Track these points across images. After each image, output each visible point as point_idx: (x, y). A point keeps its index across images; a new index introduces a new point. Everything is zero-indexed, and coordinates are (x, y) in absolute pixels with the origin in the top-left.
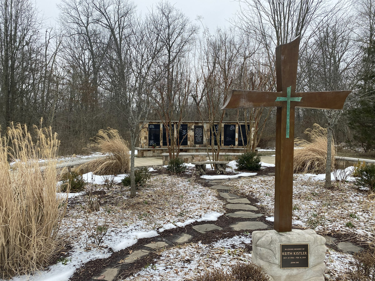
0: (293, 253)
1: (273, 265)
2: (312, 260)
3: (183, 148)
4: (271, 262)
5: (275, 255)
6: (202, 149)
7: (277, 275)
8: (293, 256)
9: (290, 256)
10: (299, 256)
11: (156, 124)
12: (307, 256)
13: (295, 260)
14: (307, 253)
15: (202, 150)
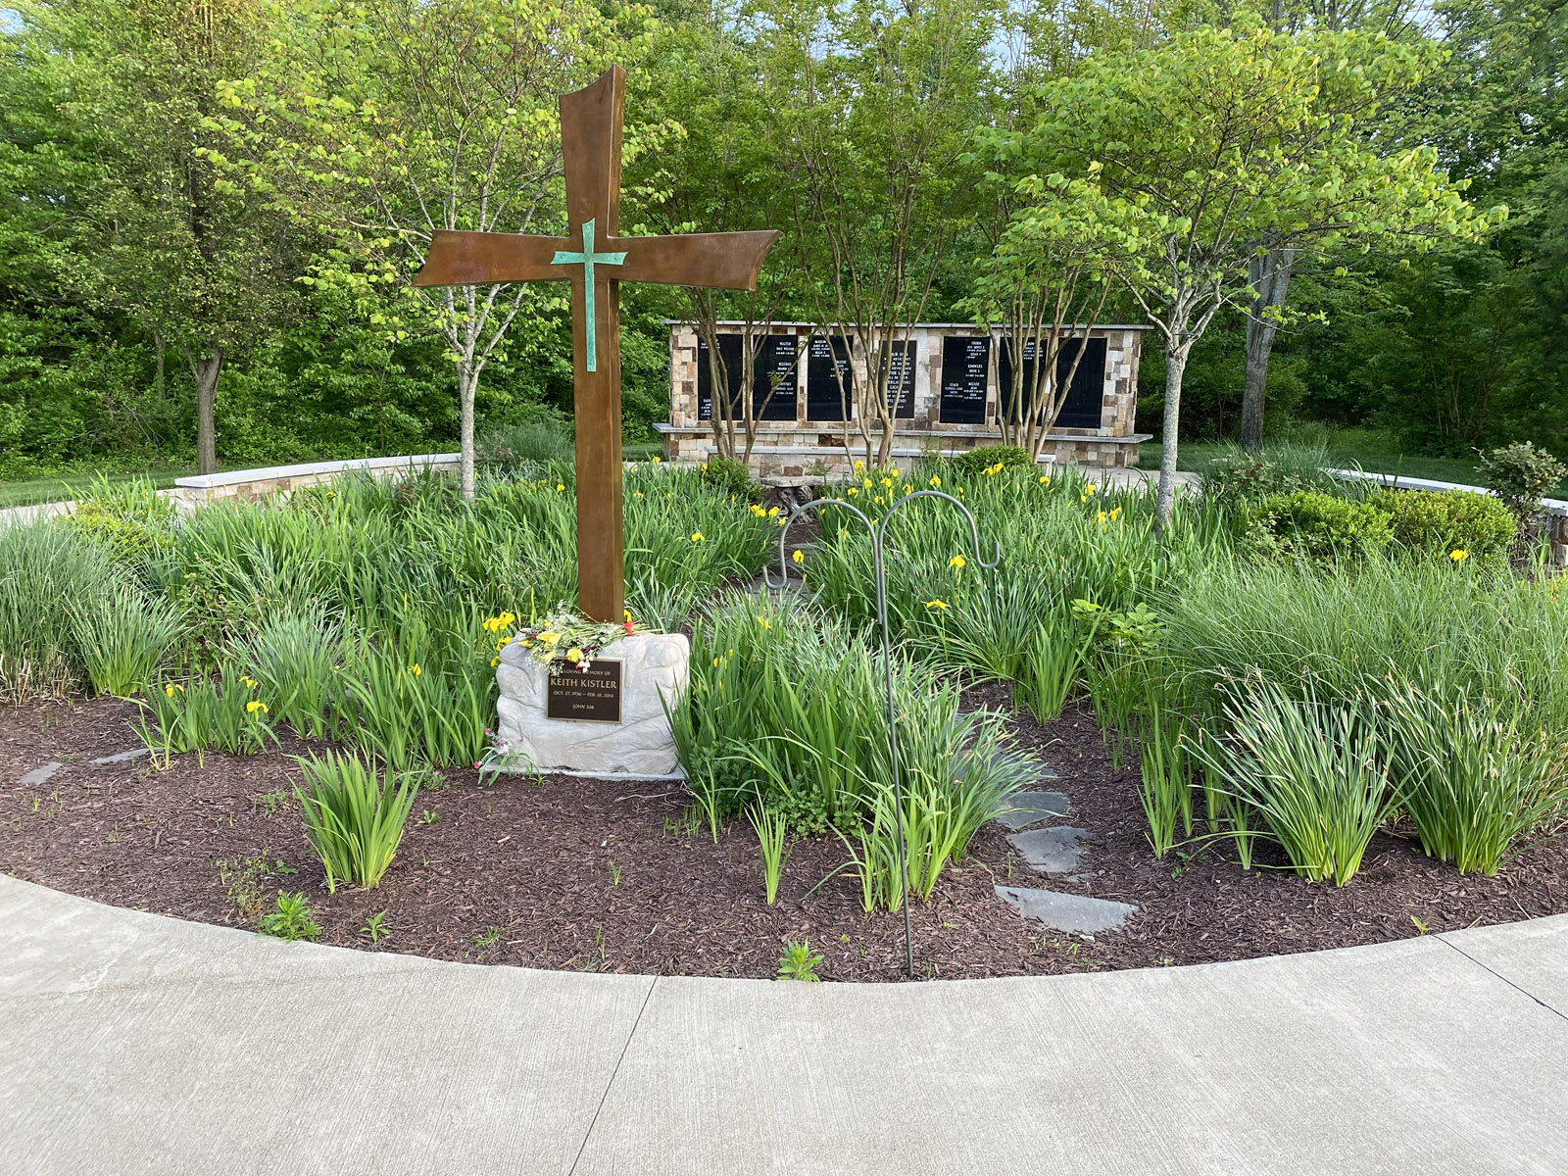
0: (579, 683)
1: (530, 709)
2: (628, 704)
3: (830, 431)
4: (525, 700)
5: (533, 683)
6: (907, 436)
7: (542, 737)
8: (579, 688)
9: (573, 689)
10: (596, 690)
11: (729, 332)
12: (617, 692)
13: (586, 700)
14: (618, 684)
15: (908, 441)
